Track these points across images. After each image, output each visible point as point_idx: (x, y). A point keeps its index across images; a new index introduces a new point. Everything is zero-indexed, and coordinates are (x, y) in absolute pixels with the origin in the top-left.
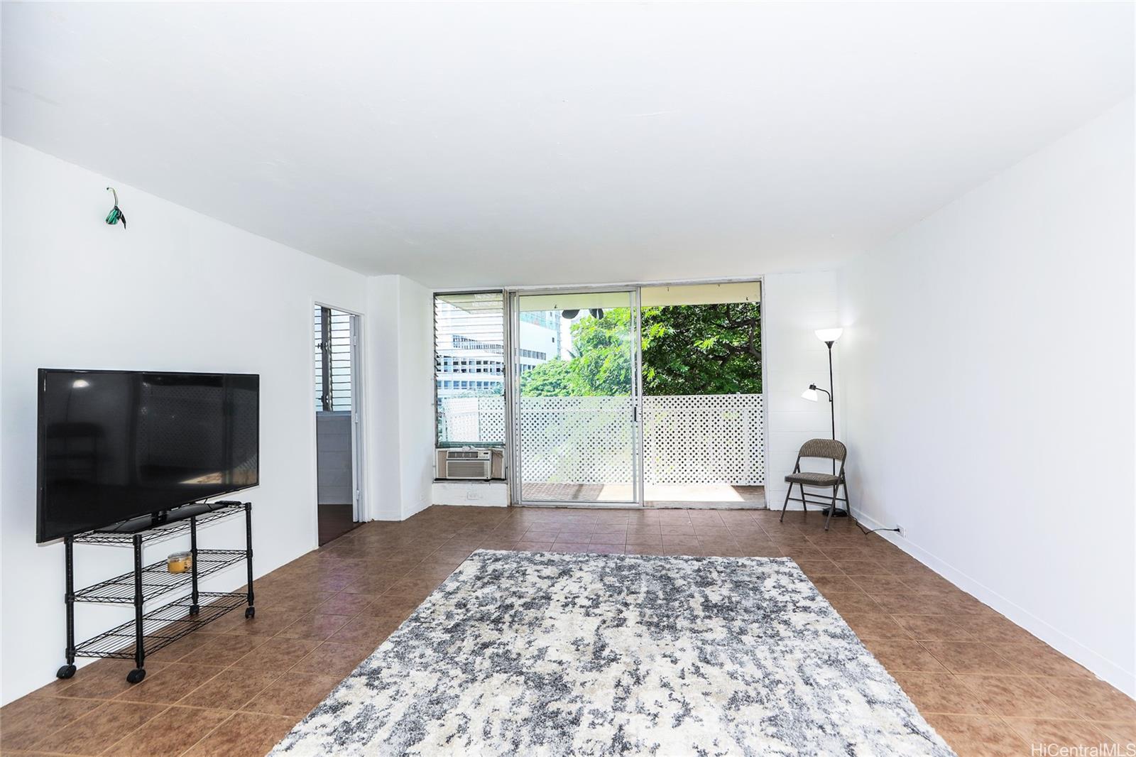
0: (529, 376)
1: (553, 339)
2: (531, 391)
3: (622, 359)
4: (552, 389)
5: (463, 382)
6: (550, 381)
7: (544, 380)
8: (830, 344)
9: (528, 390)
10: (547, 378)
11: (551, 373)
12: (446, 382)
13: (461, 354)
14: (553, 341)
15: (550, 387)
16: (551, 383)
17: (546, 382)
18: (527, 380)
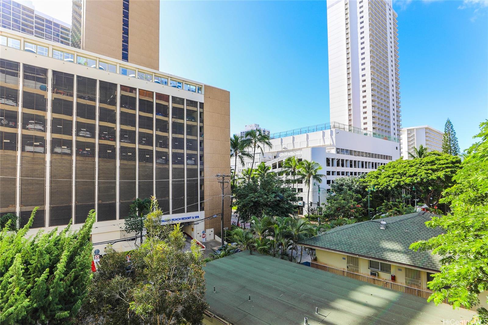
0: (383, 169)
1: (397, 147)
2: (384, 177)
4: (400, 177)
5: (342, 172)
6: (398, 172)
7: (394, 171)
9: (383, 177)
10: (396, 170)
11: (398, 167)
12: (333, 172)
13: (341, 156)
14: (397, 149)
15: (398, 175)
16: (399, 173)
17: (395, 172)
18: (381, 171)
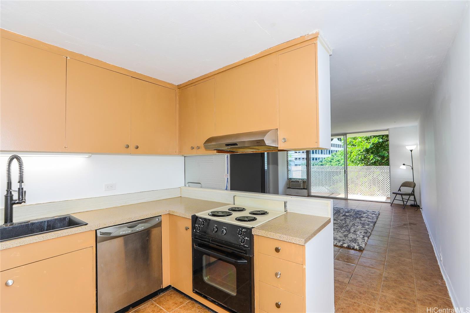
3: (360, 152)
8: (411, 151)
